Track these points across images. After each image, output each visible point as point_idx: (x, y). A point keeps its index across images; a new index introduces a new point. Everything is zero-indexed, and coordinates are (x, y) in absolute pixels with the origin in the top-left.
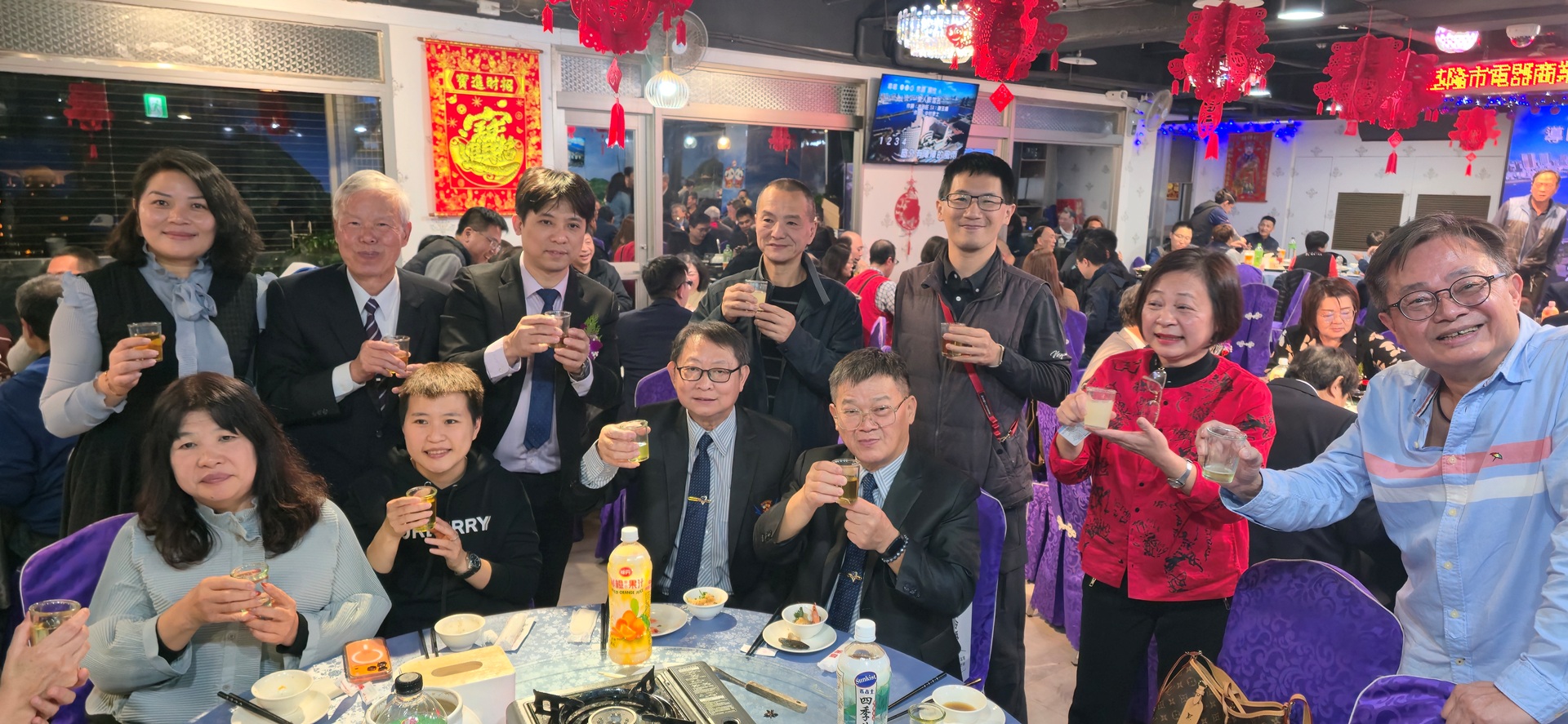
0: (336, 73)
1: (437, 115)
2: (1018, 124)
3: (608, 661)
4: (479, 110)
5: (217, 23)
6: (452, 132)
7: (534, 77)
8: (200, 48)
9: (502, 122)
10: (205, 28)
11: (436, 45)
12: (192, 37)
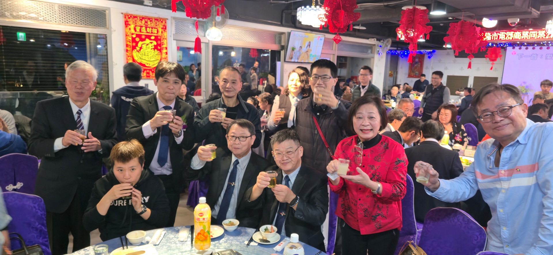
0: (90, 25)
1: (128, 41)
2: (339, 49)
3: (194, 248)
4: (144, 40)
5: (45, 5)
6: (134, 48)
7: (165, 28)
8: (38, 15)
9: (153, 45)
10: (40, 7)
11: (128, 16)
12: (35, 10)
